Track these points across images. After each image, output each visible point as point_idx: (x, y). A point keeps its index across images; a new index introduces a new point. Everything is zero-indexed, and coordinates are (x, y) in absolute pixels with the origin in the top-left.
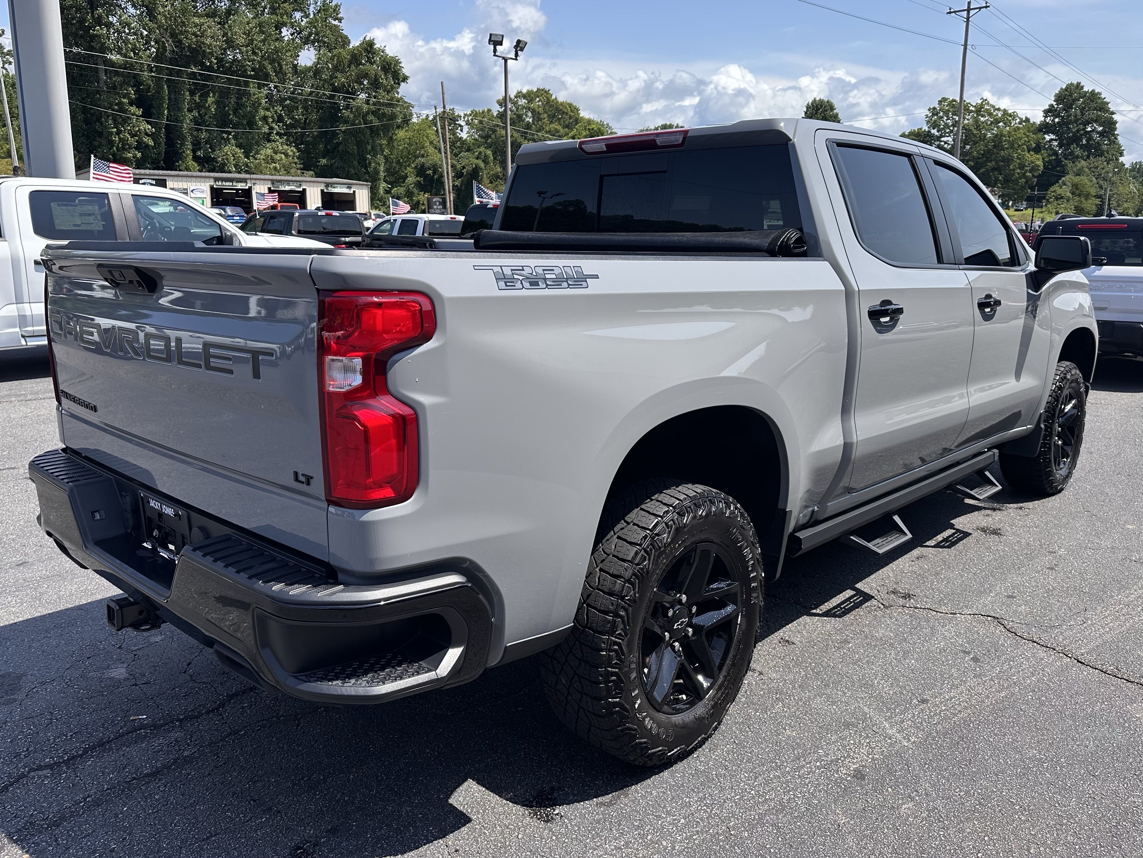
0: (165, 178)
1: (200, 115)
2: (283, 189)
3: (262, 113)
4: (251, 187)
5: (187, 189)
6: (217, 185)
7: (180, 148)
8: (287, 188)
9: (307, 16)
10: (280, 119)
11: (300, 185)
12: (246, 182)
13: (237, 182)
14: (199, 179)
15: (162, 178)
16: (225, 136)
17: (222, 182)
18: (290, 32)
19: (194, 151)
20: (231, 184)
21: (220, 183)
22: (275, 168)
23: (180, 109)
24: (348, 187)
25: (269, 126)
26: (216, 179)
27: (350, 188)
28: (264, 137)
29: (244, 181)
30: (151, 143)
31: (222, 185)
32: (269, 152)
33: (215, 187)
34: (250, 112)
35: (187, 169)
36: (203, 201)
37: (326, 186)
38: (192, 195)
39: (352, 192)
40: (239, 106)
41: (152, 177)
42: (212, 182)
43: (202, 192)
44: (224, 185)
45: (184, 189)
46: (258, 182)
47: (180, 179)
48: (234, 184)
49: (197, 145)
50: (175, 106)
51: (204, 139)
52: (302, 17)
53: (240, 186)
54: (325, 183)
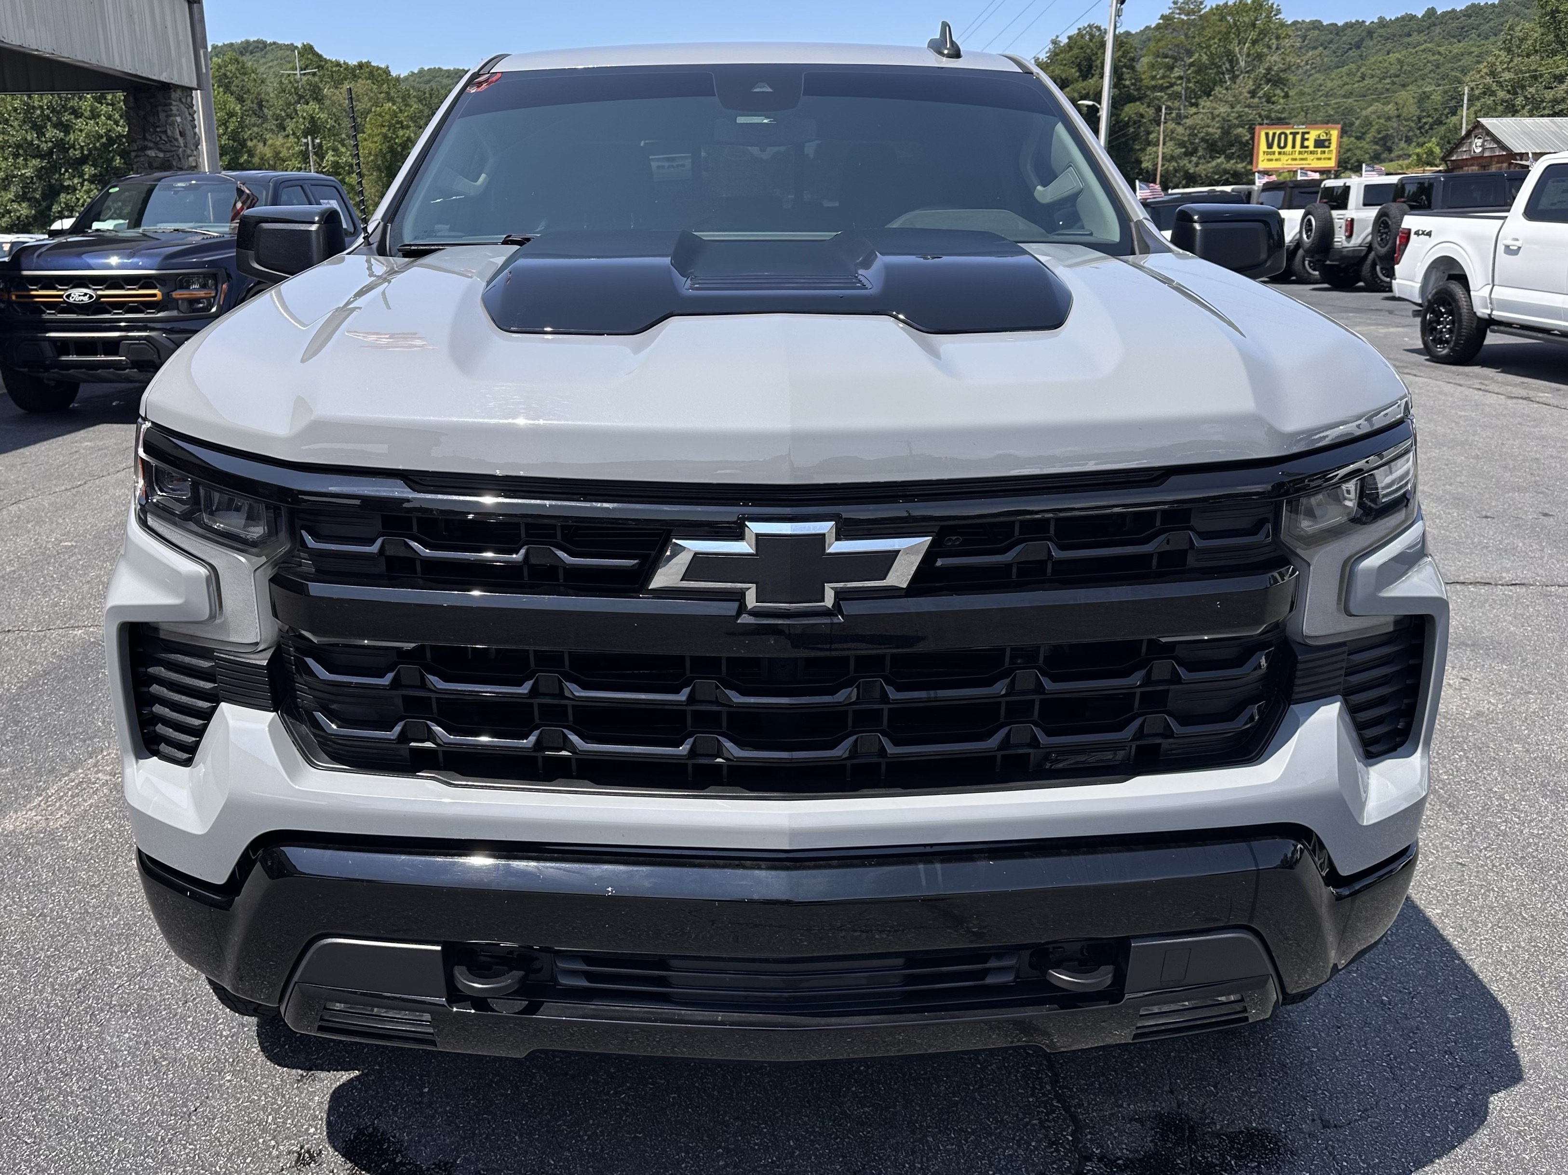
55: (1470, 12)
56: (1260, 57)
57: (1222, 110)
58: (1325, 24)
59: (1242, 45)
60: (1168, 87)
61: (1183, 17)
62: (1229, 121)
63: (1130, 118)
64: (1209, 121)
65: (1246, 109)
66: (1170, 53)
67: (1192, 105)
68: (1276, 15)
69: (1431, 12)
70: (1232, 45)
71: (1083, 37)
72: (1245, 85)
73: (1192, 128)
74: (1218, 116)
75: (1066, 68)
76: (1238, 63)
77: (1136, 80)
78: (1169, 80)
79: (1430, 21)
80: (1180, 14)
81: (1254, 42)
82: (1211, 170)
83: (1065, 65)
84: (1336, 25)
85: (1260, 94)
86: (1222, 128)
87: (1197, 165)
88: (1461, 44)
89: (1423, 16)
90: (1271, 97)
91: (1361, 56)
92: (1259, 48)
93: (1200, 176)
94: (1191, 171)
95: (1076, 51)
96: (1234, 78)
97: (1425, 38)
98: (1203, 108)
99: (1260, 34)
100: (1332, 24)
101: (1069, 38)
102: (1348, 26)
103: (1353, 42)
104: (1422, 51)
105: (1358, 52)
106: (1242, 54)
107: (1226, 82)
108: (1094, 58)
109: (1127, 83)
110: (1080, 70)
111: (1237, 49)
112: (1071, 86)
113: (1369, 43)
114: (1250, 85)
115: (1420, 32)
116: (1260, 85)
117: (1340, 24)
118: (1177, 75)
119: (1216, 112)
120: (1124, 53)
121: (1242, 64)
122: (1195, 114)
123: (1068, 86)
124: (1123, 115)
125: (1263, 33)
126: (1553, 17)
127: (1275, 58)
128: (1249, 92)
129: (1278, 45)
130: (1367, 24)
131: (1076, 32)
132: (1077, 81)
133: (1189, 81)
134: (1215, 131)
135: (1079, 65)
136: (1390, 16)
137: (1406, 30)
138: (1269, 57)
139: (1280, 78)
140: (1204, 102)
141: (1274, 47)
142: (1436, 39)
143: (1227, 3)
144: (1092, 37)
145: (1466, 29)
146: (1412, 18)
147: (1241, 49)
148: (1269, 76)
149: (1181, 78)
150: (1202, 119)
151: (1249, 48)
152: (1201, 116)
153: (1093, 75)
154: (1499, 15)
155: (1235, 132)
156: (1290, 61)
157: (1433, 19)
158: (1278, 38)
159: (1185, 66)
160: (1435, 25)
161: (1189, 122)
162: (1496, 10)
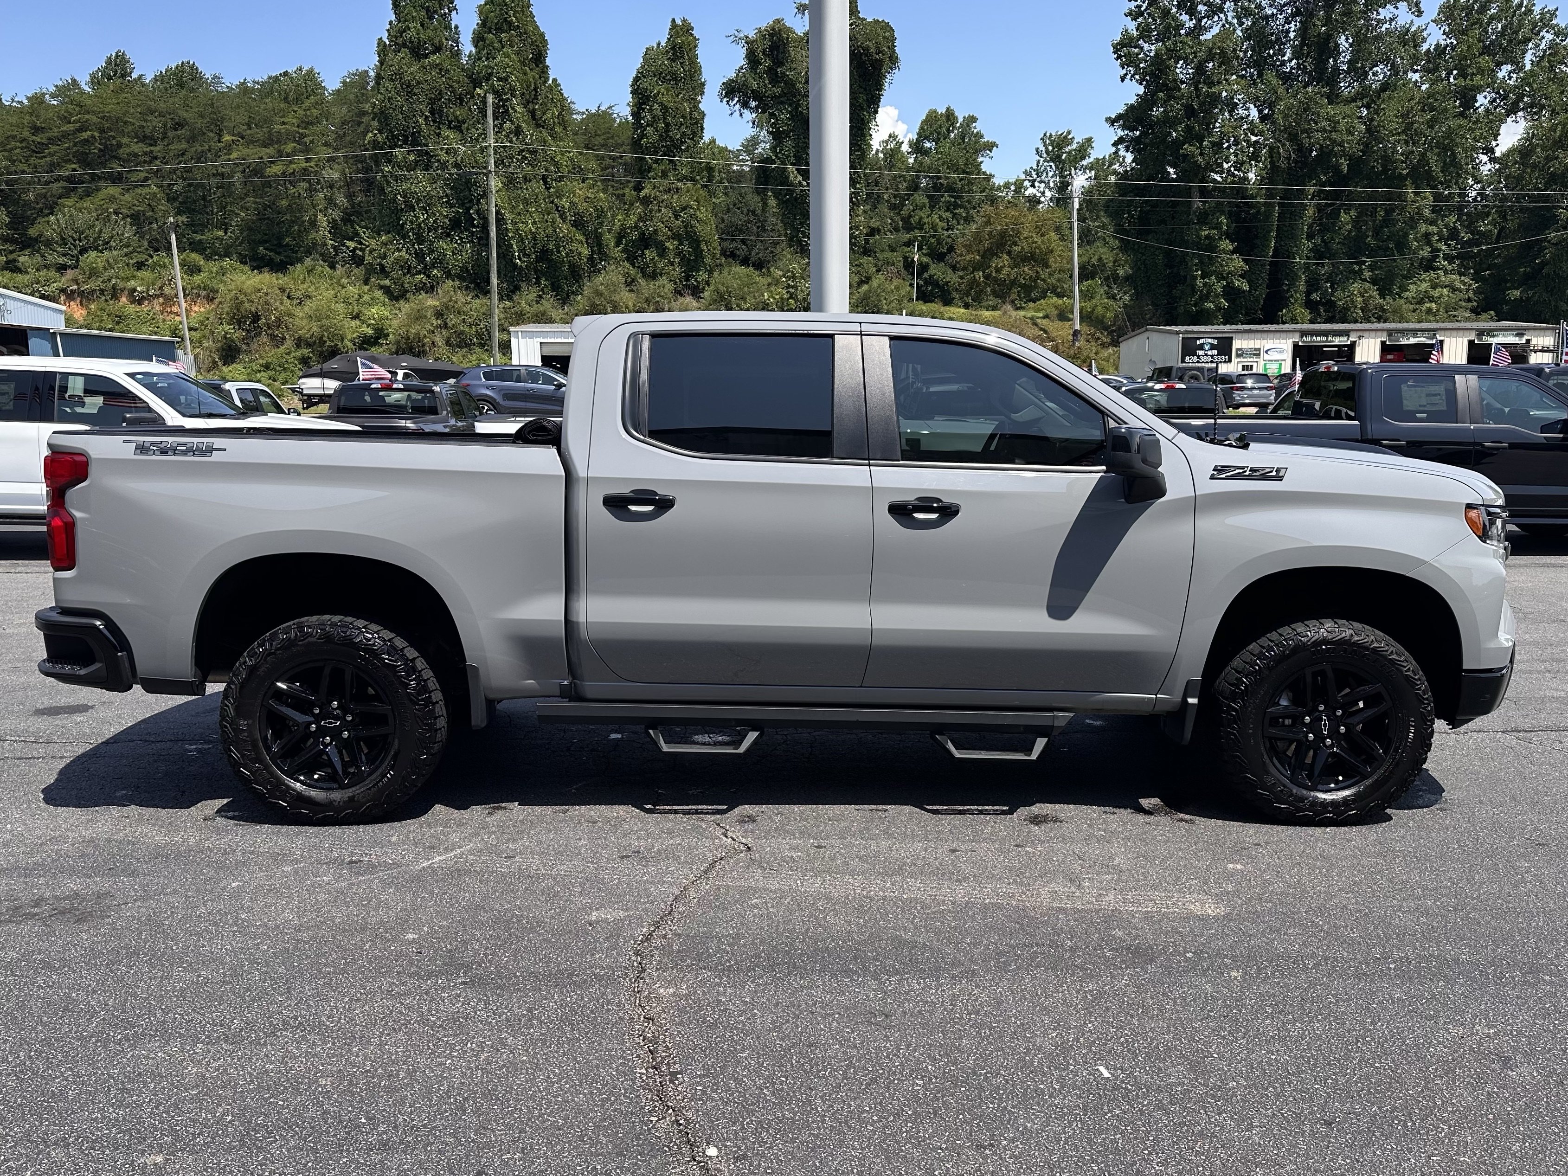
0: (1230, 335)
1: (1323, 241)
2: (1406, 342)
3: (1423, 230)
4: (1355, 342)
5: (1259, 349)
6: (1304, 342)
7: (1288, 291)
8: (1413, 341)
9: (1520, 68)
10: (1454, 234)
11: (1435, 335)
12: (1348, 336)
13: (1334, 335)
14: (1278, 335)
15: (1227, 335)
16: (1357, 268)
17: (1312, 337)
18: (1489, 99)
19: (1308, 293)
20: (1325, 339)
21: (1309, 339)
22: (1429, 311)
23: (1294, 237)
24: (1517, 335)
25: (1431, 246)
26: (1303, 333)
27: (1520, 335)
28: (1421, 263)
29: (1346, 333)
30: (1246, 287)
31: (1311, 342)
32: (1424, 286)
33: (1300, 344)
34: (1402, 229)
35: (1294, 321)
36: (1281, 364)
37: (1478, 335)
38: (1267, 357)
39: (1524, 341)
40: (1387, 221)
41: (1214, 335)
42: (1296, 338)
43: (1280, 352)
44: (1314, 342)
45: (1256, 349)
46: (1366, 334)
47: (1252, 335)
48: (1330, 339)
49: (1313, 285)
50: (1287, 234)
51: (1323, 275)
52: (1510, 72)
53: (1337, 341)
54: (1477, 330)
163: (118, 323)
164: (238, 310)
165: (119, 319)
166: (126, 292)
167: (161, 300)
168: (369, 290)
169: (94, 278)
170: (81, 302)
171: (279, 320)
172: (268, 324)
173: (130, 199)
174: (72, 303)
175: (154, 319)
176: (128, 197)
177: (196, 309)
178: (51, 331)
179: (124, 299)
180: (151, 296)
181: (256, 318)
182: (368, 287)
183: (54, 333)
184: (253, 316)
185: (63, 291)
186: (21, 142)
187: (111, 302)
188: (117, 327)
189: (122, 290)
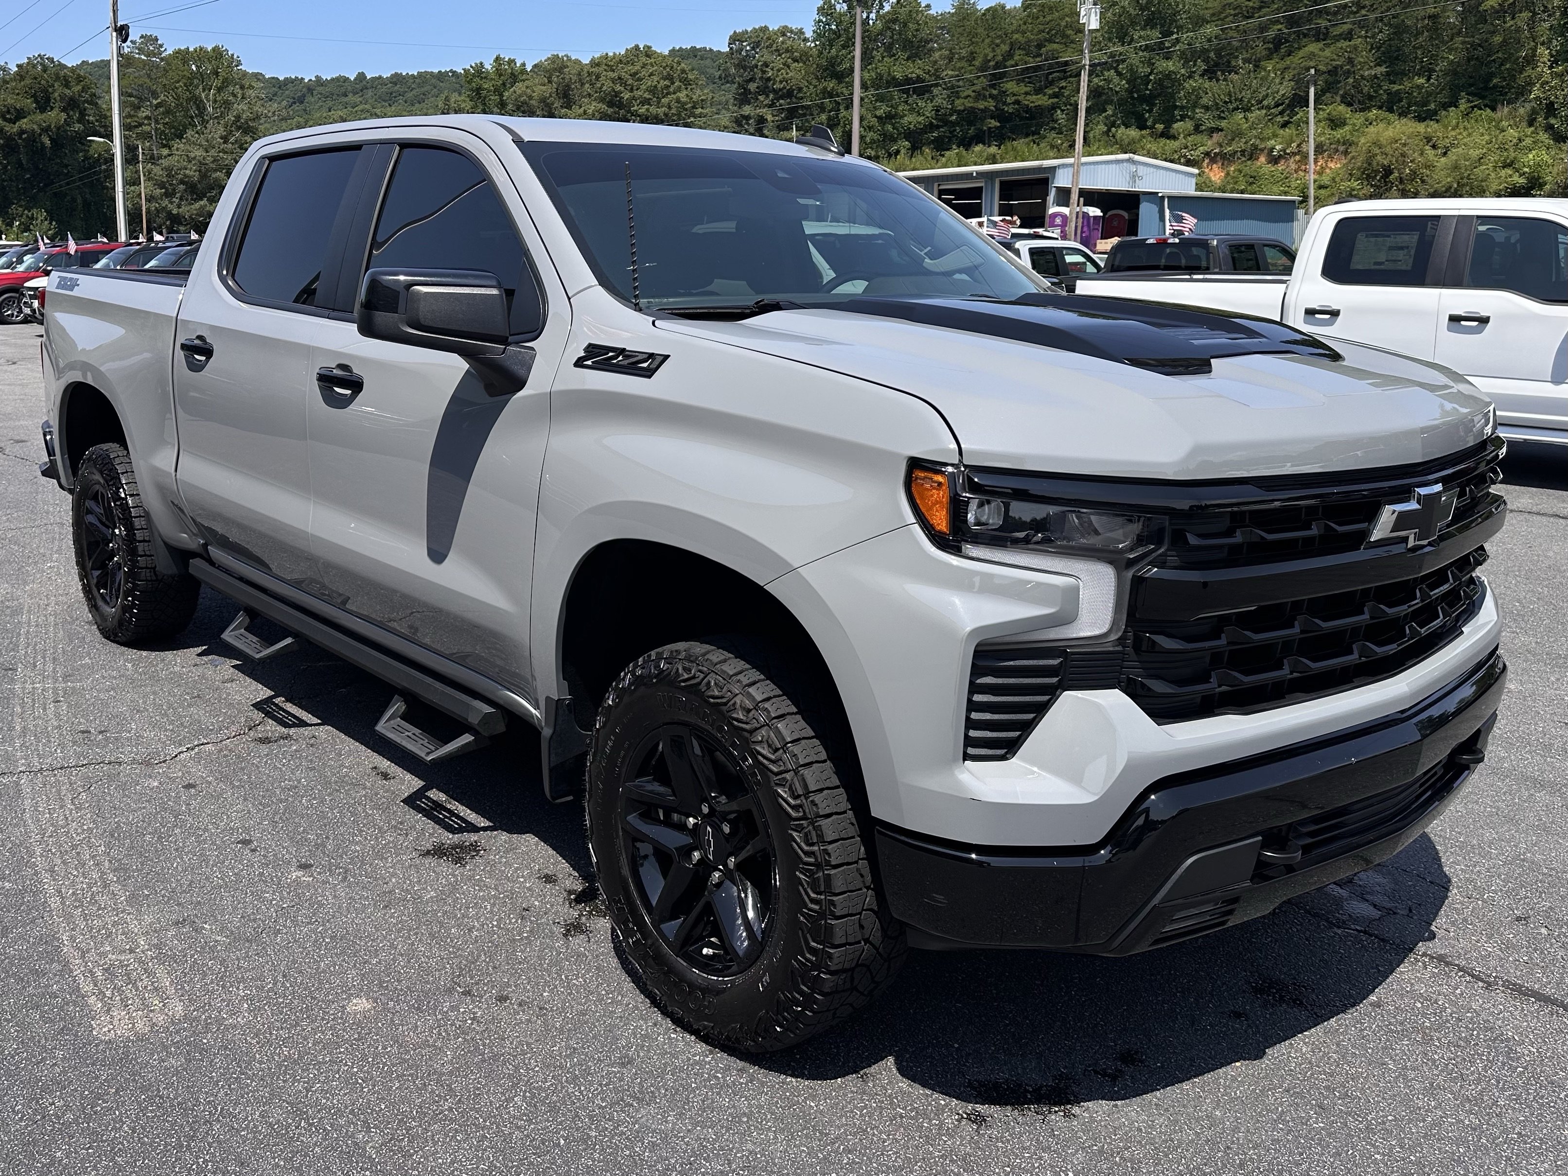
55: (395, 80)
56: (227, 104)
57: (198, 153)
58: (267, 77)
59: (207, 92)
60: (136, 127)
61: (143, 57)
62: (206, 164)
63: (100, 155)
64: (185, 163)
65: (221, 154)
66: (135, 93)
67: (164, 146)
68: (237, 66)
69: (361, 76)
70: (198, 91)
71: (34, 66)
72: (216, 131)
73: (168, 169)
74: (194, 158)
75: (19, 97)
76: (205, 108)
77: (100, 117)
78: (136, 119)
79: (362, 84)
80: (139, 54)
81: (219, 90)
82: (195, 212)
83: (18, 94)
84: (278, 79)
85: (232, 139)
86: (200, 171)
87: (179, 207)
88: (393, 108)
89: (355, 79)
90: (243, 144)
91: (305, 110)
92: (225, 95)
93: (184, 217)
94: (175, 212)
95: (28, 81)
96: (204, 123)
97: (360, 99)
98: (177, 149)
99: (223, 82)
100: (273, 78)
101: (18, 66)
102: (288, 81)
103: (296, 97)
104: (362, 111)
105: (302, 107)
106: (208, 98)
107: (197, 126)
108: (50, 90)
109: (91, 118)
110: (36, 101)
111: (203, 95)
112: (29, 117)
113: (309, 98)
114: (221, 131)
115: (355, 94)
116: (232, 131)
117: (281, 78)
118: (144, 115)
119: (192, 155)
120: (83, 88)
121: (210, 110)
122: (169, 155)
123: (25, 117)
124: (91, 152)
125: (226, 83)
126: (478, 93)
127: (243, 106)
128: (221, 138)
129: (243, 94)
130: (306, 81)
131: (26, 61)
132: (34, 113)
133: (157, 122)
134: (192, 173)
135: (34, 96)
136: (326, 76)
137: (343, 90)
138: (235, 105)
139: (249, 127)
140: (177, 144)
141: (239, 95)
142: (370, 101)
143: (188, 49)
144: (45, 69)
145: (394, 95)
146: (346, 79)
147: (208, 95)
148: (238, 124)
149: (148, 118)
150: (178, 161)
151: (215, 95)
152: (177, 158)
153: (52, 108)
154: (420, 86)
155: (214, 176)
156: (257, 111)
157: (364, 83)
158: (242, 87)
159: (151, 106)
160: (367, 88)
161: (165, 163)
162: (417, 81)
163: (1251, 184)
164: (1370, 164)
165: (1253, 180)
166: (1266, 151)
167: (1298, 158)
168: (1532, 133)
169: (1237, 139)
170: (1223, 164)
171: (1414, 173)
172: (1401, 178)
173: (1329, 54)
174: (1215, 166)
175: (1287, 178)
176: (1327, 53)
177: (1332, 165)
178: (1160, 195)
179: (1263, 159)
180: (1288, 154)
181: (1388, 171)
182: (1533, 129)
183: (1163, 198)
184: (1384, 170)
185: (1207, 154)
186: (1235, 9)
187: (1249, 162)
188: (1249, 188)
189: (1262, 150)
